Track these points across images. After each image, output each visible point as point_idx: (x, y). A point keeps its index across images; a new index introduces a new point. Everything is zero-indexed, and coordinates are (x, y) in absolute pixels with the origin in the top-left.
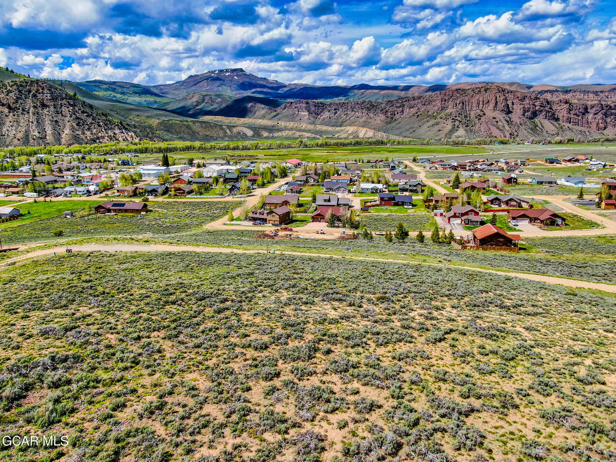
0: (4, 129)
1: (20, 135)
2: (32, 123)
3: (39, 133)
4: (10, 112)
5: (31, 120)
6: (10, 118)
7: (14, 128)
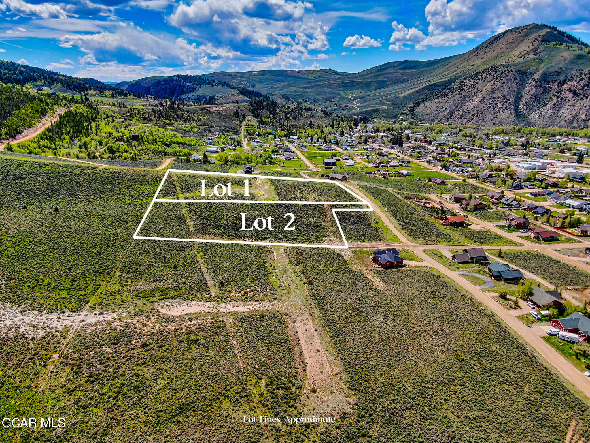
0: (561, 112)
1: (570, 117)
2: (585, 107)
3: (586, 115)
4: (573, 97)
5: (585, 105)
6: (571, 102)
7: (569, 110)
